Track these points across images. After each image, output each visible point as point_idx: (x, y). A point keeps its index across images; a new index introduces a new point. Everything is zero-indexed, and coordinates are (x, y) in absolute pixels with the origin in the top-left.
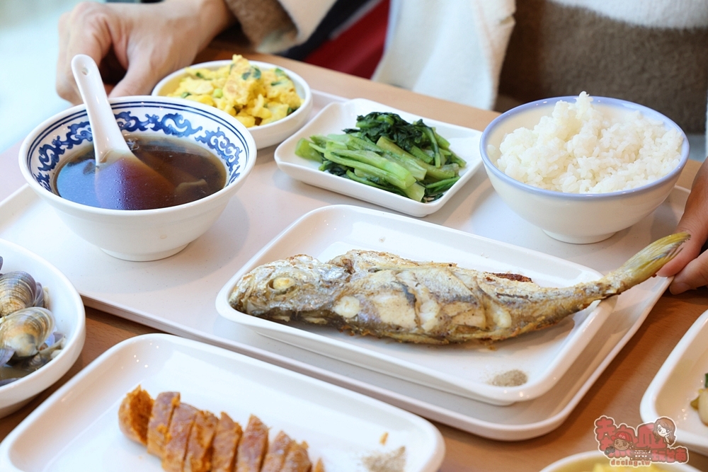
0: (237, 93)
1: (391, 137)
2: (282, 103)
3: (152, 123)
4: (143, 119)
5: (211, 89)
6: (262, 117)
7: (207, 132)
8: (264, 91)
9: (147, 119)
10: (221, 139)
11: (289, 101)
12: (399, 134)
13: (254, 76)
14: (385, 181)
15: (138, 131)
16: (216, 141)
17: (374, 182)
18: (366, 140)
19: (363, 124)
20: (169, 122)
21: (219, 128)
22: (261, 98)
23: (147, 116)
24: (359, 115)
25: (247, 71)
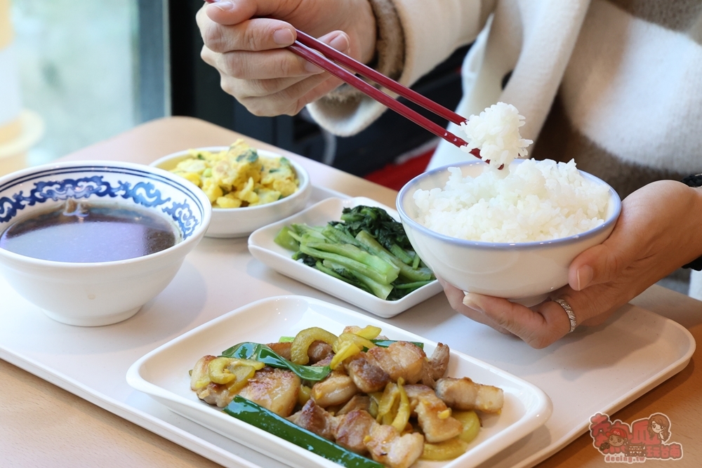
0: (226, 174)
1: (372, 233)
2: (275, 190)
3: (123, 190)
4: (114, 185)
5: (203, 168)
6: (249, 201)
7: (174, 203)
8: (258, 176)
9: (119, 185)
10: (185, 211)
11: (283, 189)
12: (381, 231)
13: (248, 159)
14: (350, 274)
15: (107, 198)
16: (180, 213)
17: (338, 273)
18: (345, 233)
19: (348, 216)
20: (141, 192)
21: (185, 200)
22: (251, 183)
23: (120, 182)
24: (347, 207)
25: (243, 154)
